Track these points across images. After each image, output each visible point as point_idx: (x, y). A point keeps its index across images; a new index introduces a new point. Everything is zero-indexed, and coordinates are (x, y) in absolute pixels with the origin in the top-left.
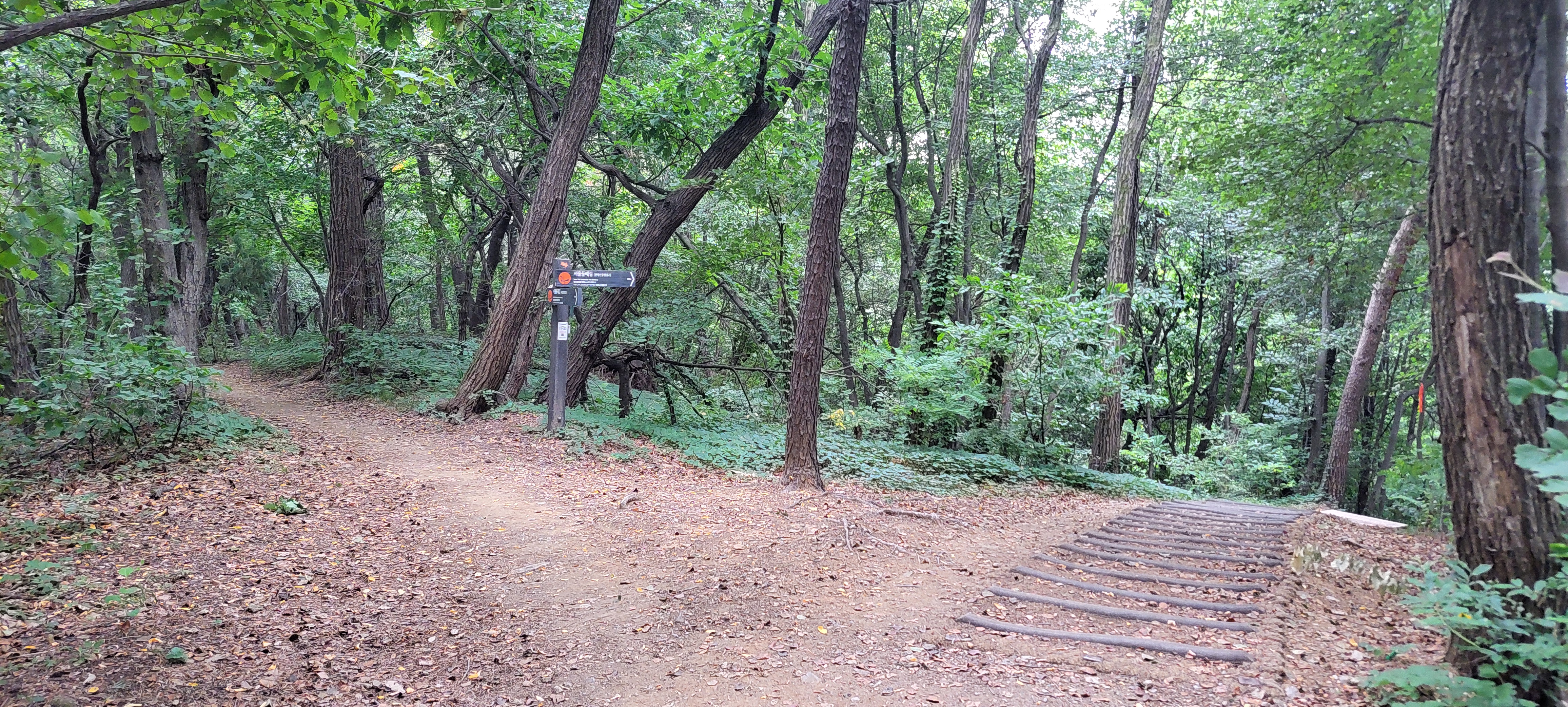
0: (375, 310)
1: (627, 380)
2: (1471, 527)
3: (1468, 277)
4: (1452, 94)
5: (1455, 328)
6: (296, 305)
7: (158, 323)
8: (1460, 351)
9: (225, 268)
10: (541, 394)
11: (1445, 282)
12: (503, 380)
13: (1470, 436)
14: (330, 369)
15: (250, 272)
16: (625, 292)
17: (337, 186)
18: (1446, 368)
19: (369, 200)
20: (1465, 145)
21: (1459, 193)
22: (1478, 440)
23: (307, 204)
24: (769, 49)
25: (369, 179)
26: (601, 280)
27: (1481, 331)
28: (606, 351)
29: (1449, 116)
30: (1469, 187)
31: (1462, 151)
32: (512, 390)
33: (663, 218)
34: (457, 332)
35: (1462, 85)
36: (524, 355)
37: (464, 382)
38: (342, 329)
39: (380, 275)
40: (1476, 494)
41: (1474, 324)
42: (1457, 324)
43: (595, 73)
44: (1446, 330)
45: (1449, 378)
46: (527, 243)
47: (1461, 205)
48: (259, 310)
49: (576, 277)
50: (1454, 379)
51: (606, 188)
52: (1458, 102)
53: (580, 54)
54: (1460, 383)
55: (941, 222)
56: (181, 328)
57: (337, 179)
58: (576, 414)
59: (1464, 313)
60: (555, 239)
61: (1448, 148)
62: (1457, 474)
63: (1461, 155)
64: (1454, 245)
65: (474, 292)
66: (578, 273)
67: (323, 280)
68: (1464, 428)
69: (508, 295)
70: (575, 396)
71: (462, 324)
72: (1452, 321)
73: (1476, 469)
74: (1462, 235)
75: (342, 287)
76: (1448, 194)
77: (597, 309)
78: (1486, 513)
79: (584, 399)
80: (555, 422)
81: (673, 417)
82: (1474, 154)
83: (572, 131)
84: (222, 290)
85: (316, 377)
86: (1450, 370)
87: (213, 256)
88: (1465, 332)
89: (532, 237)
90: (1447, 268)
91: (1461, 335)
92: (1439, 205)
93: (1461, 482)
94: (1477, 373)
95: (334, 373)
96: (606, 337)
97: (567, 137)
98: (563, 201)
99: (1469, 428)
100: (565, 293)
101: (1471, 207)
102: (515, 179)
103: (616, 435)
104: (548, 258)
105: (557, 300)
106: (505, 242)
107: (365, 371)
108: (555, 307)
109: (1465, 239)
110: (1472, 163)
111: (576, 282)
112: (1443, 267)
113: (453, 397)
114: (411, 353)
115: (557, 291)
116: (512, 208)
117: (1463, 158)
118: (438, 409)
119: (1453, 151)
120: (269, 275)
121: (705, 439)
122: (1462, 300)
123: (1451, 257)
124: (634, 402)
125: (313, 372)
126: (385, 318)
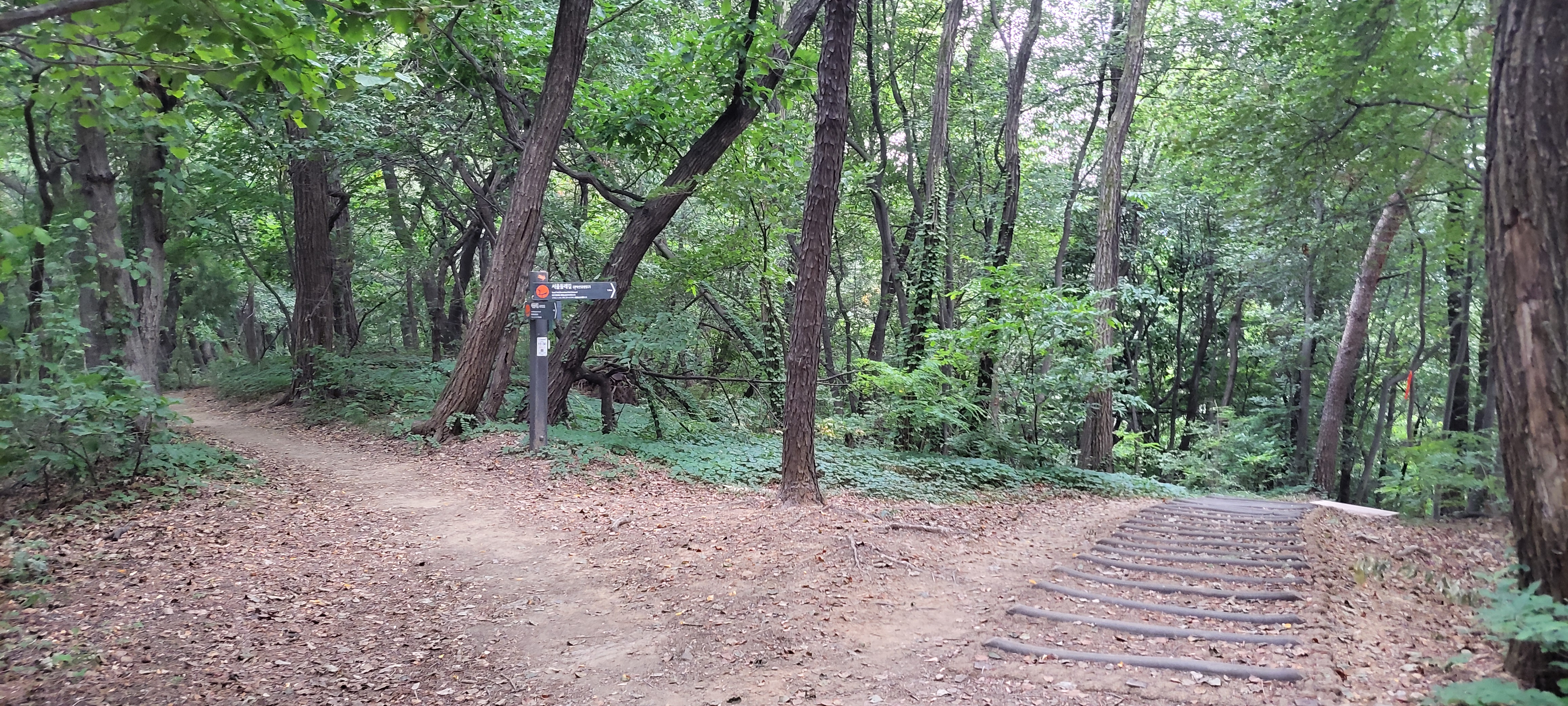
0: (345, 329)
1: (608, 394)
2: (1534, 528)
3: (1530, 261)
4: (1512, 63)
5: (1517, 316)
6: (264, 326)
7: (114, 352)
8: (1522, 341)
9: (189, 291)
10: (521, 412)
11: (1505, 268)
12: (482, 399)
13: (1533, 431)
14: (299, 393)
15: (215, 295)
16: (604, 304)
17: (301, 203)
18: (1505, 359)
19: (334, 218)
20: (1528, 119)
21: (1522, 171)
22: (1542, 435)
23: (271, 222)
24: (747, 48)
25: (334, 196)
26: (580, 292)
27: (1547, 319)
28: (586, 364)
29: (1509, 88)
30: (1532, 164)
31: (1524, 125)
32: (491, 409)
33: (642, 225)
34: (430, 350)
35: (1524, 54)
36: (502, 373)
37: (440, 402)
38: (313, 351)
39: (348, 295)
40: (1540, 494)
41: (1537, 312)
42: (1518, 312)
43: (567, 77)
44: (1506, 320)
45: (1509, 371)
46: (502, 256)
47: (1524, 183)
48: (225, 333)
49: (555, 290)
50: (1515, 371)
51: (579, 197)
52: (1519, 73)
53: (550, 59)
54: (1523, 375)
55: (925, 222)
56: (139, 355)
57: (301, 196)
58: (559, 432)
59: (1526, 300)
60: (531, 251)
61: (1508, 122)
62: (1518, 472)
63: (1522, 130)
64: (1515, 228)
65: (447, 306)
66: (556, 286)
67: (290, 301)
68: (1526, 423)
69: (483, 310)
70: (556, 413)
71: (436, 341)
72: (1512, 309)
73: (1539, 467)
74: (1524, 215)
75: (310, 308)
76: (1508, 172)
77: (575, 323)
78: (1551, 513)
79: (566, 415)
80: (537, 442)
81: (659, 431)
82: (1537, 128)
83: (545, 139)
84: (186, 314)
85: (286, 402)
86: (1510, 360)
87: (175, 279)
88: (1528, 321)
89: (507, 250)
90: (1507, 251)
91: (1523, 323)
92: (1497, 185)
93: (1523, 480)
94: (1541, 364)
95: (304, 397)
96: (585, 351)
97: (540, 144)
98: (538, 212)
99: (1532, 424)
100: (543, 306)
101: (1535, 184)
102: (485, 190)
103: (599, 452)
104: (525, 272)
105: (535, 315)
106: (476, 257)
107: (336, 394)
108: (533, 322)
109: (1529, 220)
110: (1536, 138)
111: (555, 295)
112: (1503, 251)
113: (428, 418)
114: (384, 374)
115: (534, 305)
116: (483, 220)
117: (1526, 133)
118: (415, 431)
119: (1513, 125)
120: (234, 297)
121: (693, 454)
122: (1524, 286)
123: (1511, 239)
124: (616, 416)
125: (282, 395)
126: (355, 336)
